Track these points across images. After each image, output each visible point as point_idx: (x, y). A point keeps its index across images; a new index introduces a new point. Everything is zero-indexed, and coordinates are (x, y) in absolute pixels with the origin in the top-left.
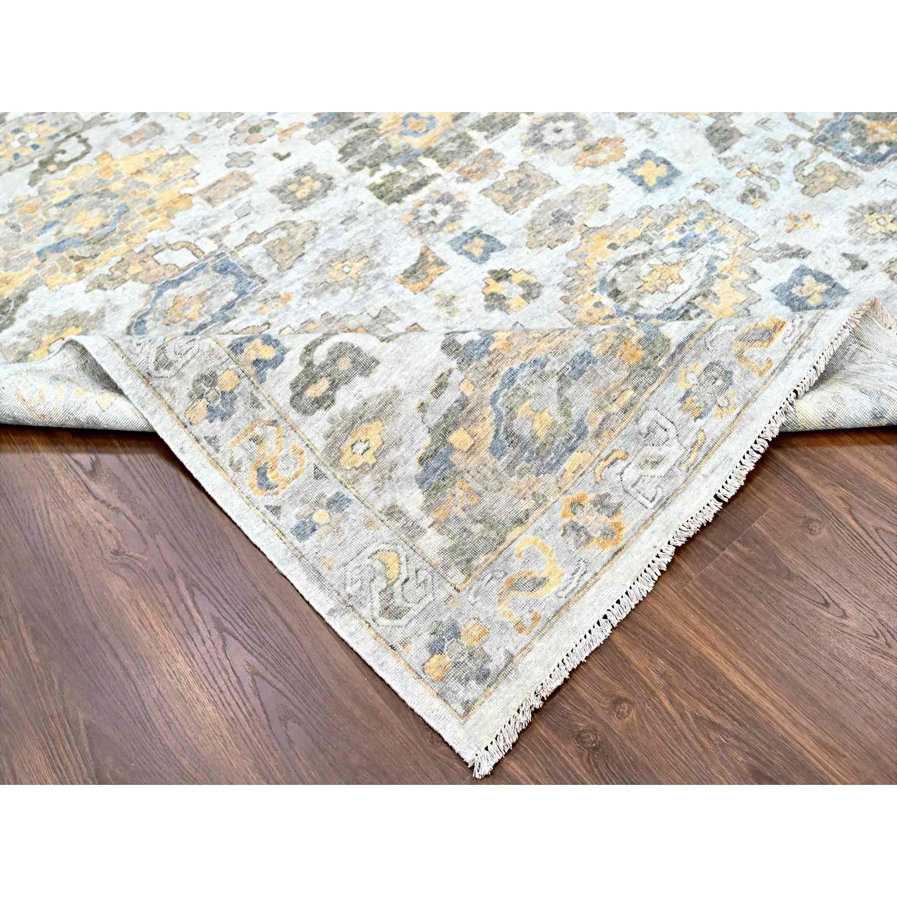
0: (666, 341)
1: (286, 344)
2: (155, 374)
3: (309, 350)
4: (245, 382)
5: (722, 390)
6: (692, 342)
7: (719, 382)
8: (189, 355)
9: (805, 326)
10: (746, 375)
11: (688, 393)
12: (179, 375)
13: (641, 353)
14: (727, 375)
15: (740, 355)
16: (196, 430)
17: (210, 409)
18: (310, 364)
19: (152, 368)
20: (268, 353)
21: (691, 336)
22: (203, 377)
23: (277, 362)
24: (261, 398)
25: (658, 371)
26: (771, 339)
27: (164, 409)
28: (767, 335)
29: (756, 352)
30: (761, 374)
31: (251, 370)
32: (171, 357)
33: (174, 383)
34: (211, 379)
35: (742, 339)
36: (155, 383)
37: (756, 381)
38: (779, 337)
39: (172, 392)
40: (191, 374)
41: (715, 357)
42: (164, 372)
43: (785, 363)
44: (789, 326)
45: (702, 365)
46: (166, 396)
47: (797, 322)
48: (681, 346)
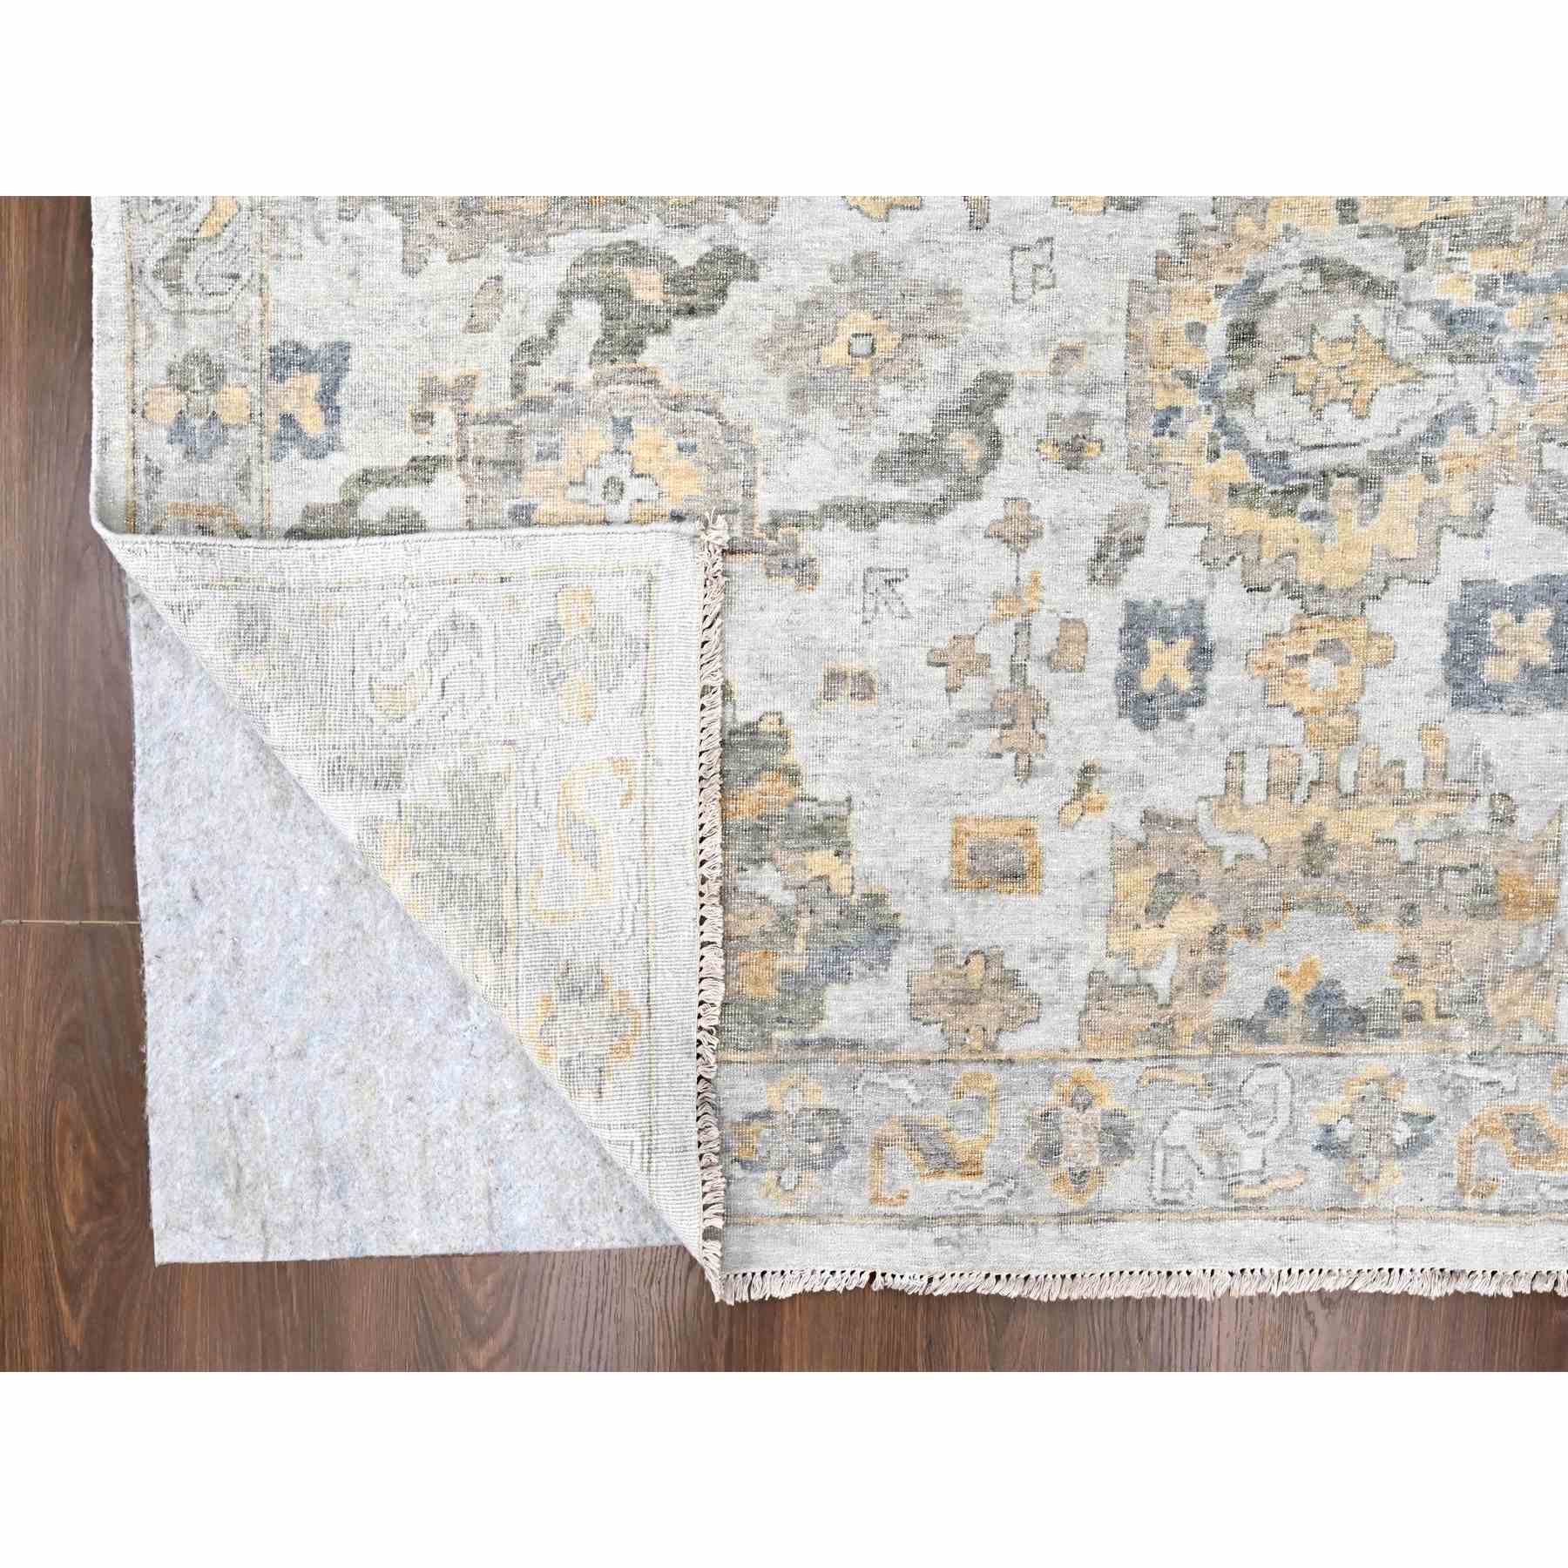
0: (817, 1014)
1: (347, 437)
2: (148, 279)
3: (366, 479)
4: (253, 432)
5: (808, 1164)
6: (847, 1055)
7: (816, 1149)
8: (211, 303)
9: (995, 1210)
10: (857, 1178)
11: (767, 1115)
12: (179, 318)
13: (771, 992)
14: (837, 1150)
15: (880, 1144)
16: (143, 434)
17: (181, 420)
18: (351, 504)
19: (150, 265)
20: (312, 423)
21: (854, 1045)
22: (205, 360)
23: (316, 451)
24: (256, 479)
25: (767, 1041)
26: (939, 1173)
27: (125, 350)
28: (942, 1160)
29: (903, 1168)
30: (875, 1199)
31: (275, 427)
32: (188, 278)
33: (163, 325)
34: (215, 377)
35: (910, 1127)
36: (141, 295)
37: (857, 1202)
38: (952, 1181)
39: (153, 335)
40: (197, 337)
41: (852, 1109)
42: (160, 289)
43: (916, 1223)
44: (978, 1185)
45: (824, 1100)
46: (142, 332)
47: (998, 1193)
48: (827, 1043)
